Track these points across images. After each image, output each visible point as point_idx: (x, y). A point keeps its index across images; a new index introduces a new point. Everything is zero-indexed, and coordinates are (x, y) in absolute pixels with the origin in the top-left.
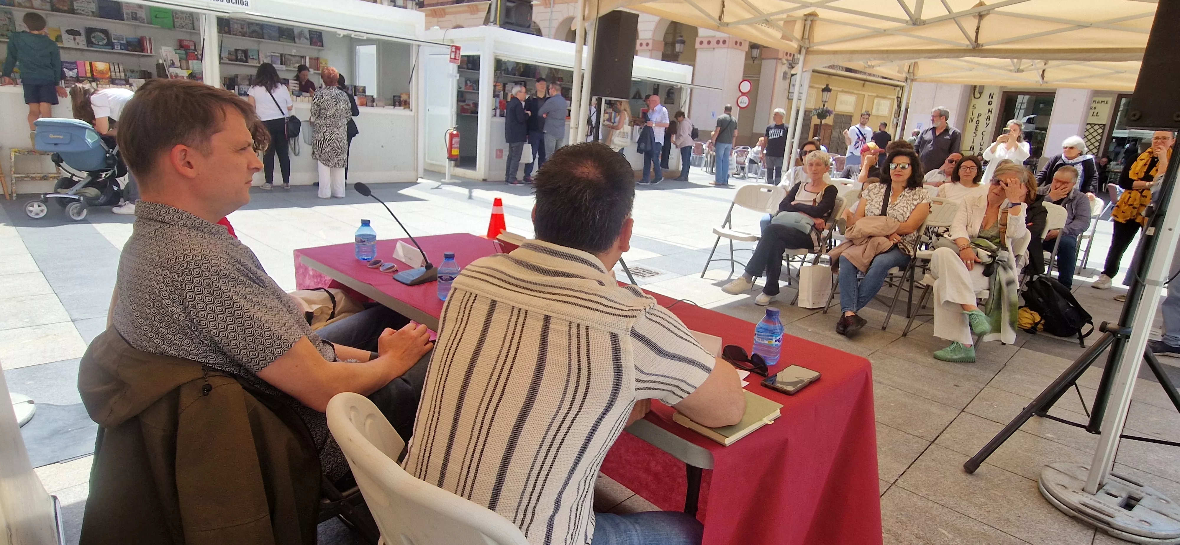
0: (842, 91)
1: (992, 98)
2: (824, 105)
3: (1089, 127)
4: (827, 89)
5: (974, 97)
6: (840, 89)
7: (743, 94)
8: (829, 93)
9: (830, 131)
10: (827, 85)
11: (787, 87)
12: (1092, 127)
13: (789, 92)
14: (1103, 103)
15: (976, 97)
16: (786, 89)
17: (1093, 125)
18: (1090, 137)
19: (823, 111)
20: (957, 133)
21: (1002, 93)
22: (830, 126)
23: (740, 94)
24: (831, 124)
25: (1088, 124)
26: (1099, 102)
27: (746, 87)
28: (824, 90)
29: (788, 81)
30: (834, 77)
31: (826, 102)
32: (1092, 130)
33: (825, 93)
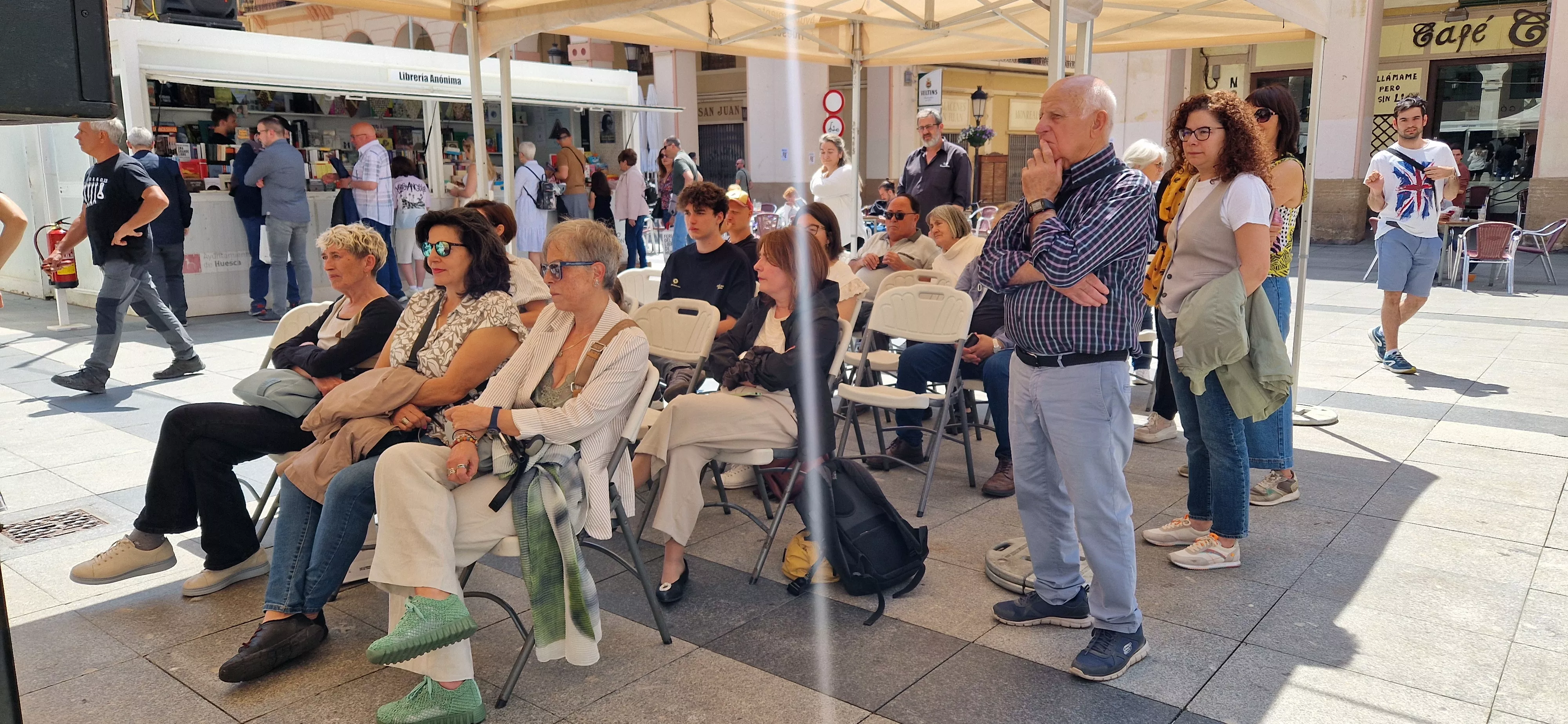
0: (1017, 96)
1: (1235, 85)
2: (978, 122)
3: (1379, 121)
4: (979, 95)
5: (1208, 87)
6: (1013, 93)
7: (833, 115)
8: (983, 101)
9: (1003, 165)
10: (979, 88)
11: (915, 97)
12: (1385, 121)
13: (918, 106)
14: (1408, 78)
15: (1210, 85)
16: (913, 101)
17: (1385, 118)
18: (1384, 137)
19: (976, 132)
20: (959, 154)
21: (1249, 76)
22: (1002, 156)
23: (828, 115)
24: (1005, 153)
25: (1376, 116)
26: (1402, 77)
27: (834, 102)
28: (975, 96)
29: (915, 86)
30: (998, 73)
31: (979, 116)
32: (1385, 126)
33: (977, 101)
